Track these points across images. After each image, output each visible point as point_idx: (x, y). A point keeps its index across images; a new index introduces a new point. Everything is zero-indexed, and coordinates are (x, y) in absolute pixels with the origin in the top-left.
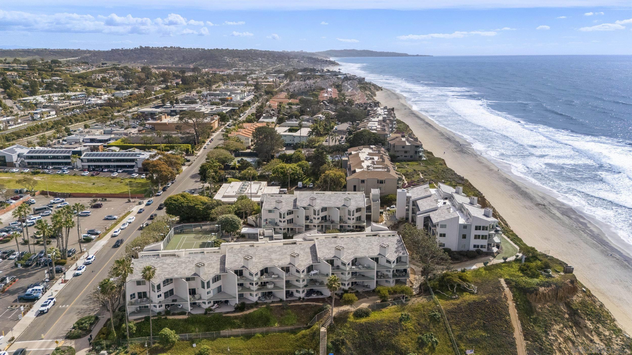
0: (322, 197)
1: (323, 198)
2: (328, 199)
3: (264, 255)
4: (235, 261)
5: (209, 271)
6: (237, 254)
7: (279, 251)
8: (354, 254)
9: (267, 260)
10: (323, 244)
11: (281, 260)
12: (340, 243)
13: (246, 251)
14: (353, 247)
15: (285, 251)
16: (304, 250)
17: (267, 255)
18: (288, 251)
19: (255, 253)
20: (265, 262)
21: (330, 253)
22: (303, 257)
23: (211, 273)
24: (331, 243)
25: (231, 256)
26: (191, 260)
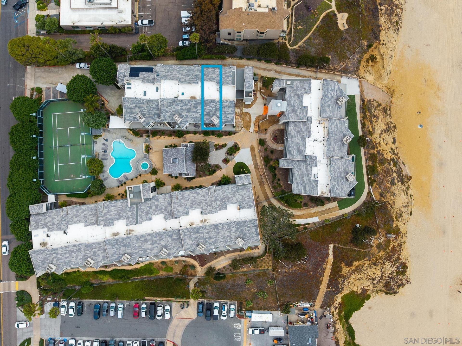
4: (115, 253)
5: (97, 259)
6: (114, 246)
7: (150, 240)
8: (214, 244)
9: (141, 251)
10: (187, 234)
11: (153, 250)
12: (202, 233)
13: (122, 241)
14: (213, 236)
15: (154, 239)
16: (172, 237)
17: (140, 245)
18: (158, 239)
19: (129, 243)
20: (140, 253)
21: (194, 244)
22: (171, 245)
23: (99, 262)
24: (194, 233)
25: (110, 248)
26: (77, 248)
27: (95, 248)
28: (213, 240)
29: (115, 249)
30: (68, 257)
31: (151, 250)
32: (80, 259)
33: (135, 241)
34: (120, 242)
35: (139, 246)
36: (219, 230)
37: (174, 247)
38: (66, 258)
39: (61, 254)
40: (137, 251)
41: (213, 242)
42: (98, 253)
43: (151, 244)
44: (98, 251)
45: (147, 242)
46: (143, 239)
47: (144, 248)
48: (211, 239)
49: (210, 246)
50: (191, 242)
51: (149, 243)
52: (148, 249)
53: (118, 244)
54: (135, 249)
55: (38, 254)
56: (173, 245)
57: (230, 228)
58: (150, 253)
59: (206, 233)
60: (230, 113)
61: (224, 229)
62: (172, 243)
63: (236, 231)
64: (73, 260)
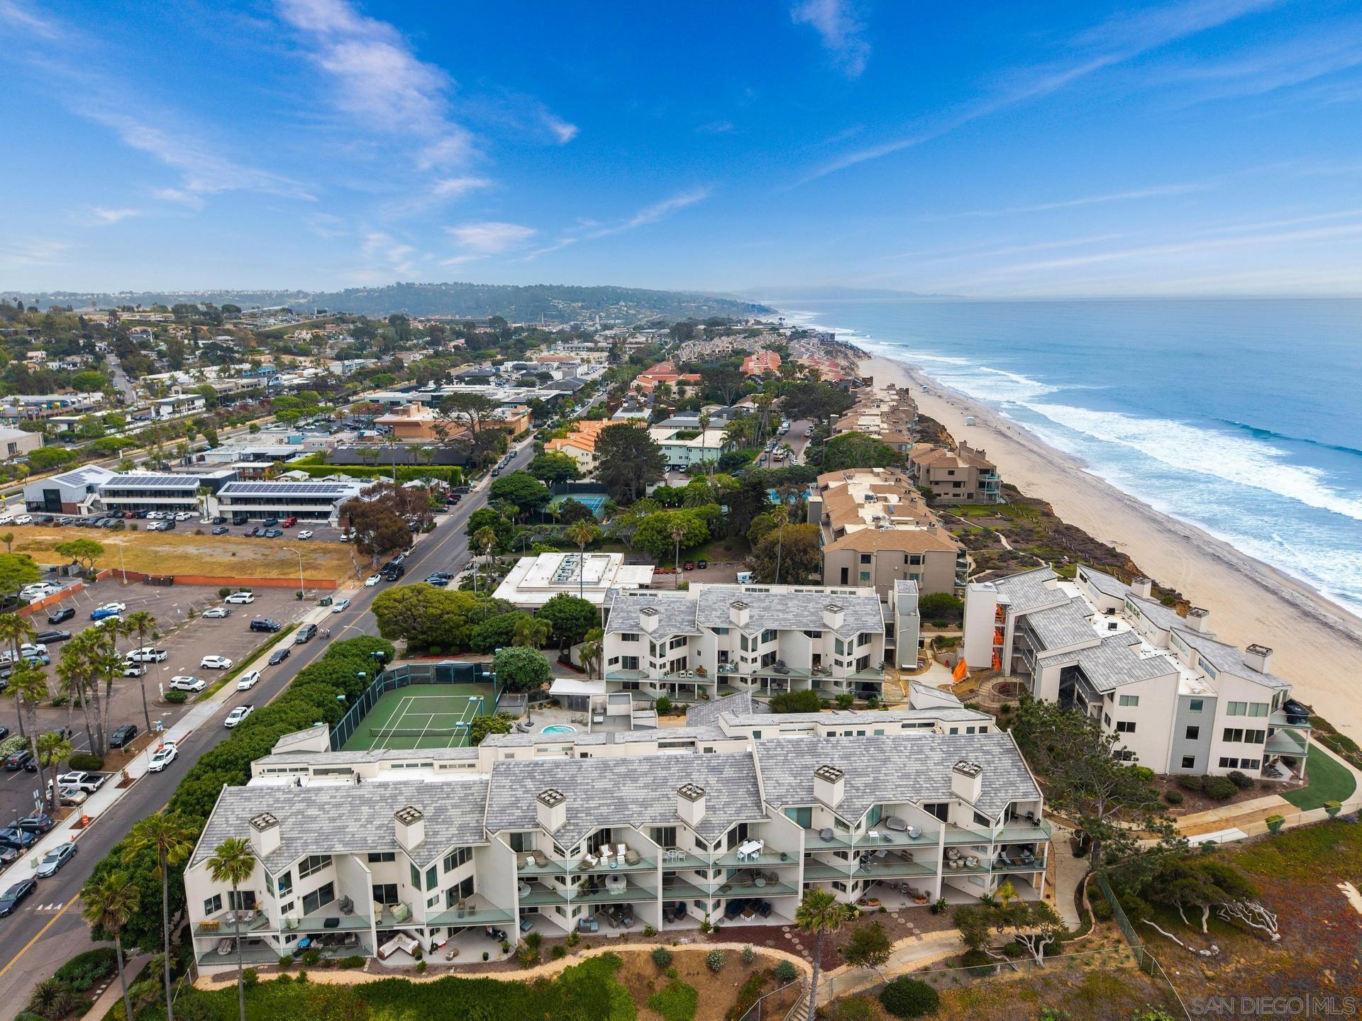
0: (763, 601)
1: (767, 603)
2: (780, 607)
3: (599, 785)
4: (515, 805)
5: (436, 833)
6: (520, 781)
7: (646, 774)
8: (872, 792)
9: (608, 805)
10: (776, 755)
11: (651, 806)
12: (826, 755)
13: (550, 770)
14: (867, 767)
15: (661, 773)
16: (721, 772)
17: (609, 785)
18: (673, 775)
19: (573, 777)
20: (604, 810)
21: (800, 785)
24: (800, 753)
25: (504, 787)
26: (388, 793)
28: (869, 780)
29: (520, 793)
30: (340, 816)
31: (644, 804)
33: (595, 774)
34: (542, 773)
35: (605, 791)
36: (883, 752)
37: (727, 804)
38: (333, 820)
39: (321, 807)
40: (592, 804)
41: (867, 785)
43: (646, 786)
44: (455, 806)
45: (635, 780)
46: (622, 769)
47: (620, 798)
48: (860, 775)
49: (858, 797)
50: (791, 780)
51: (641, 783)
52: (635, 802)
53: (533, 778)
54: (589, 799)
56: (724, 799)
57: (921, 752)
58: (640, 813)
59: (842, 758)
61: (901, 752)
62: (719, 791)
63: (944, 760)
64: (353, 827)
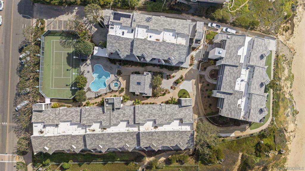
4: (92, 144)
5: (78, 146)
6: (92, 138)
7: (117, 137)
8: (161, 144)
9: (110, 144)
10: (144, 136)
11: (119, 144)
12: (154, 136)
13: (98, 136)
14: (162, 139)
15: (121, 137)
16: (133, 136)
17: (110, 139)
18: (123, 137)
19: (103, 137)
20: (110, 145)
21: (148, 143)
22: (132, 142)
23: (79, 148)
24: (149, 136)
25: (89, 140)
26: (66, 138)
27: (78, 139)
28: (161, 142)
29: (92, 141)
30: (58, 143)
31: (117, 144)
32: (67, 145)
33: (107, 137)
34: (96, 136)
35: (109, 141)
36: (166, 135)
37: (133, 143)
38: (57, 144)
39: (53, 141)
40: (107, 143)
41: (161, 143)
42: (80, 142)
43: (118, 139)
44: (80, 141)
45: (115, 138)
46: (112, 136)
47: (113, 142)
48: (160, 141)
49: (158, 145)
50: (146, 142)
51: (117, 139)
52: (116, 143)
53: (95, 138)
54: (107, 142)
55: (37, 139)
56: (133, 142)
57: (174, 135)
58: (117, 146)
59: (157, 137)
60: (184, 54)
61: (170, 135)
62: (132, 141)
63: (178, 137)
64: (61, 145)
